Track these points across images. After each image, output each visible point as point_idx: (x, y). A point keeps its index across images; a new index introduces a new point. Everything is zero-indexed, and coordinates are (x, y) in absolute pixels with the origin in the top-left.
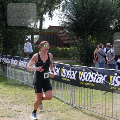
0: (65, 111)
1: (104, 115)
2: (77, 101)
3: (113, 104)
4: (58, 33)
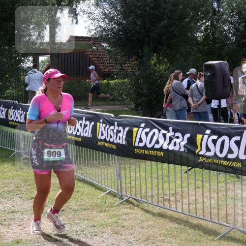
0: (107, 209)
1: (187, 215)
2: (131, 188)
3: (203, 191)
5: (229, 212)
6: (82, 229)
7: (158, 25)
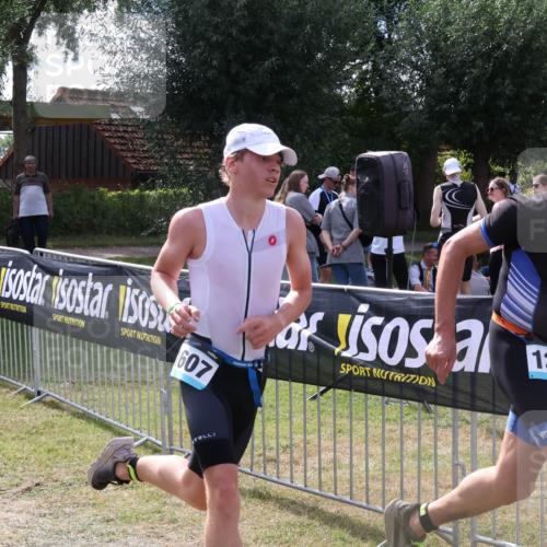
1: (315, 493)
3: (351, 442)
4: (100, 124)
5: (407, 487)
7: (257, 67)
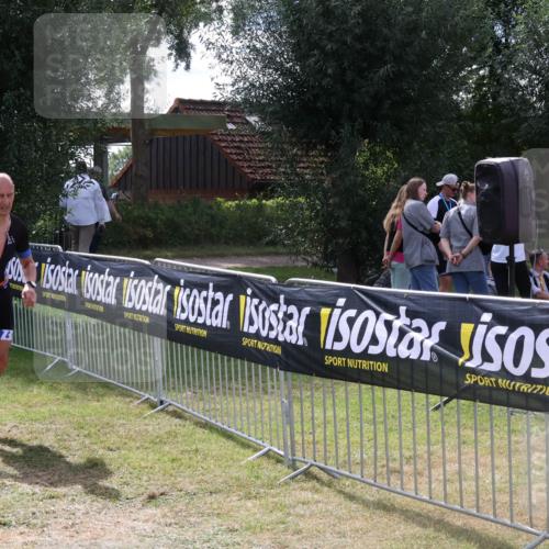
0: (262, 490)
1: (441, 506)
2: (314, 443)
3: (476, 453)
4: (216, 134)
6: (205, 538)
7: (372, 75)
